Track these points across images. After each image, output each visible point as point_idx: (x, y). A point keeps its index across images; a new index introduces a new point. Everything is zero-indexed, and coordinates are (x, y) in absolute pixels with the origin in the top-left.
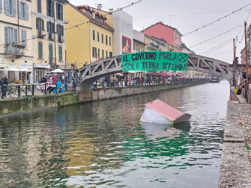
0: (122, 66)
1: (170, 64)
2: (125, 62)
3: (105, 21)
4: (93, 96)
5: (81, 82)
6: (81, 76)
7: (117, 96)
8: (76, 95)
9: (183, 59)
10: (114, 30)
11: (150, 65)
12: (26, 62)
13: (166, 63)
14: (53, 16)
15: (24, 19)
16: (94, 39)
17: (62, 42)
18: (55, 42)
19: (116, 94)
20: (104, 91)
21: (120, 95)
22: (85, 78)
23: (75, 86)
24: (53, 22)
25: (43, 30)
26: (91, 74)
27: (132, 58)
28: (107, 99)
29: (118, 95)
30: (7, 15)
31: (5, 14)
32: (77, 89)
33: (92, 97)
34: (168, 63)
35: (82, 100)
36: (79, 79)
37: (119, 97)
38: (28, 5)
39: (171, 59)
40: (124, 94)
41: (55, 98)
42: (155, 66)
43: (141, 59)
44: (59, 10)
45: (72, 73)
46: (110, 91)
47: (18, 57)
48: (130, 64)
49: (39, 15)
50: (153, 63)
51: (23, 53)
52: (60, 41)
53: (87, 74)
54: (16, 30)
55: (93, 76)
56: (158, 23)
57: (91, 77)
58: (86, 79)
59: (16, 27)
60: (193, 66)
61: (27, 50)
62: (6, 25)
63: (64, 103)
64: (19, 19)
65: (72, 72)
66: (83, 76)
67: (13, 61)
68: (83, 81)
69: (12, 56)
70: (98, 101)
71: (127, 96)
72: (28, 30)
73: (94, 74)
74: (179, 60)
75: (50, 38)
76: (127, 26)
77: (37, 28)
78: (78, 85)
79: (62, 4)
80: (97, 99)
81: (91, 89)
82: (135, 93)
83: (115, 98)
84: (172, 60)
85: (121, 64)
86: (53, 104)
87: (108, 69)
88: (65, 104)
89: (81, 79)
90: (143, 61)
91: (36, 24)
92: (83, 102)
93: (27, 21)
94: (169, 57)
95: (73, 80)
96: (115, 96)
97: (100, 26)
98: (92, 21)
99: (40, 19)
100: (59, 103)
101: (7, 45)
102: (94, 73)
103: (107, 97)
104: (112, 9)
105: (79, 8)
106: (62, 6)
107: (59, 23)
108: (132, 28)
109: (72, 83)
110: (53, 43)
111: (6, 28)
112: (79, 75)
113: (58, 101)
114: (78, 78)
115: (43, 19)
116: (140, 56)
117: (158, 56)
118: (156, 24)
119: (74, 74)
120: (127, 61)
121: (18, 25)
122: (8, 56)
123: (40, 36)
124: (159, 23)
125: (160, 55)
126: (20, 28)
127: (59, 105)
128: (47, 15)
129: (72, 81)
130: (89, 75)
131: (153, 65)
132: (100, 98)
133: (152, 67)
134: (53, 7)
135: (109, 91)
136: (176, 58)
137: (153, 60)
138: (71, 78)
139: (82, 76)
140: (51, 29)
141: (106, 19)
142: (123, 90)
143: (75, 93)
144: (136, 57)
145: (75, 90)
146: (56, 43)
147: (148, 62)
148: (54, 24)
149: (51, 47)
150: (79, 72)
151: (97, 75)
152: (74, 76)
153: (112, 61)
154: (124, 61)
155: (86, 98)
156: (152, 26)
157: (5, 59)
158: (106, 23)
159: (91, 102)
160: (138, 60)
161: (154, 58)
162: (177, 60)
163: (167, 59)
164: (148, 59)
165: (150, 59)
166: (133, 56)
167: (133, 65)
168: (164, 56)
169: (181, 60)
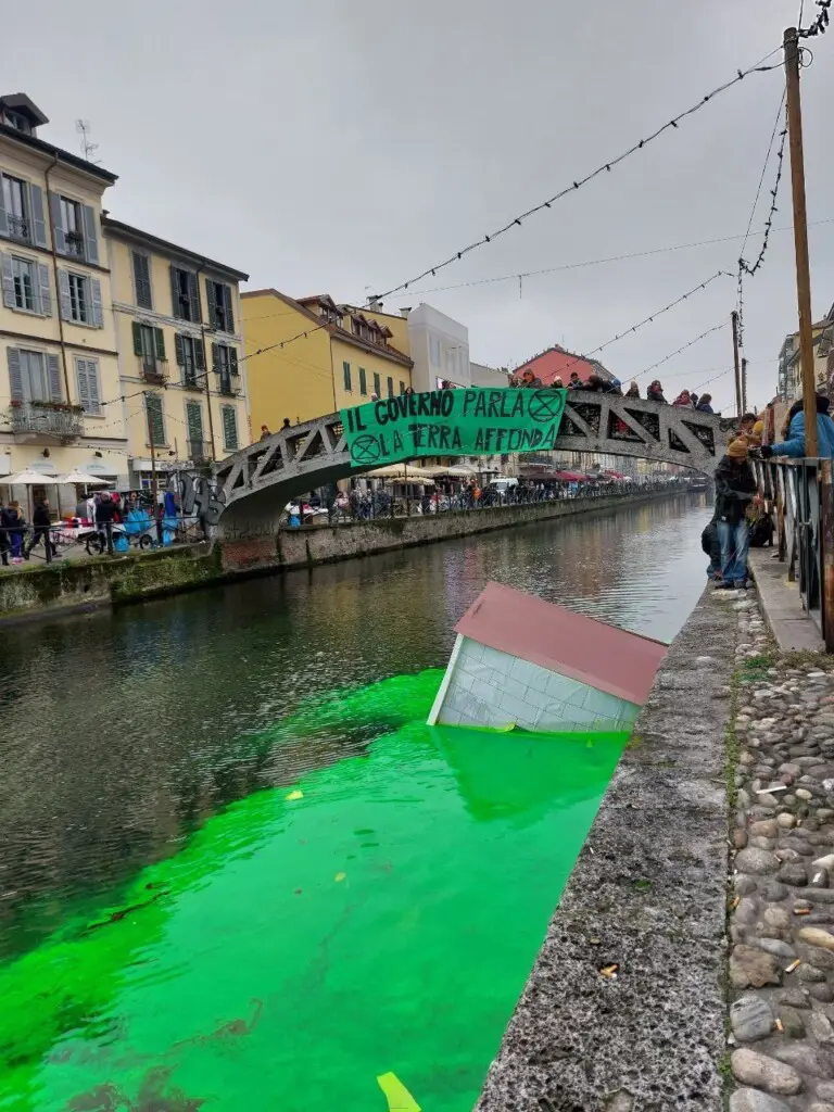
0: (346, 448)
1: (501, 432)
2: (357, 433)
3: (388, 339)
4: (285, 552)
5: (221, 510)
6: (219, 489)
7: (386, 545)
8: (205, 552)
9: (545, 411)
10: (413, 364)
11: (431, 435)
12: (99, 455)
13: (489, 431)
14: (198, 319)
15: (81, 323)
16: (348, 386)
17: (233, 396)
18: (208, 395)
19: (382, 539)
20: (334, 534)
21: (400, 541)
22: (232, 495)
23: (207, 525)
24: (199, 337)
25: (164, 360)
26: (251, 482)
27: (377, 414)
28: (345, 558)
29: (389, 542)
30: (14, 312)
31: (5, 307)
32: (212, 534)
33: (281, 557)
34: (494, 430)
35: (235, 568)
36: (216, 500)
37: (394, 549)
38: (97, 283)
39: (505, 412)
40: (415, 538)
41: (93, 573)
42: (450, 438)
43: (404, 415)
44: (220, 302)
45: (194, 483)
46: (357, 532)
47: (66, 440)
48: (373, 439)
49: (143, 315)
50: (443, 427)
51: (78, 428)
52: (226, 390)
53: (239, 483)
54: (53, 359)
55: (257, 488)
56: (550, 350)
57: (250, 492)
58: (235, 498)
59: (53, 350)
60: (585, 435)
61: (104, 418)
62: (12, 343)
63: (140, 584)
64: (64, 325)
65: (193, 480)
66: (227, 490)
67: (46, 454)
68: (226, 505)
69: (34, 436)
70: (310, 565)
71: (424, 543)
72: (104, 361)
73: (260, 481)
74: (532, 415)
75: (190, 384)
76: (450, 352)
77: (136, 354)
78: (214, 521)
79: (228, 284)
80: (304, 559)
81: (276, 531)
82: (454, 533)
83: (376, 552)
84: (508, 415)
85: (341, 445)
86: (89, 593)
87: (303, 464)
88: (144, 590)
89: (220, 499)
90: (409, 420)
91: (135, 341)
92: (239, 574)
93: (99, 331)
94: (498, 405)
95: (199, 504)
96: (379, 545)
97: (368, 352)
98: (338, 337)
99: (151, 328)
100: (114, 587)
101: (16, 405)
102: (261, 478)
103: (347, 553)
104: (410, 309)
105: (305, 305)
106: (229, 289)
107: (219, 339)
108: (468, 356)
109: (194, 514)
110: (202, 398)
111: (12, 353)
112: (214, 489)
113: (112, 580)
114: (213, 498)
115: (160, 326)
116: (401, 403)
117: (458, 405)
118: (545, 353)
119: (200, 485)
120: (361, 428)
121: (61, 344)
122: (23, 439)
123: (153, 378)
124: (552, 349)
125: (467, 401)
126: (69, 353)
127: (114, 595)
128: (176, 313)
129: (196, 507)
130: (244, 487)
131: (443, 437)
132: (317, 556)
133: (438, 442)
134: (196, 293)
135: (355, 533)
136: (521, 409)
137: (441, 416)
138: (190, 499)
139: (224, 490)
140: (191, 357)
141: (390, 335)
142: (409, 526)
143: (203, 549)
144: (389, 408)
145: (206, 538)
146: (212, 399)
147: (425, 426)
148: (200, 345)
149: (193, 411)
150: (215, 477)
151: (268, 484)
152: (201, 493)
153: (312, 435)
154: (351, 430)
155: (257, 559)
156: (537, 357)
157: (13, 449)
158: (389, 345)
159: (281, 570)
160: (394, 419)
161: (446, 409)
162: (527, 415)
163: (490, 415)
164: (427, 413)
165: (432, 414)
166: (381, 408)
167: (383, 442)
168: (481, 405)
169: (540, 413)
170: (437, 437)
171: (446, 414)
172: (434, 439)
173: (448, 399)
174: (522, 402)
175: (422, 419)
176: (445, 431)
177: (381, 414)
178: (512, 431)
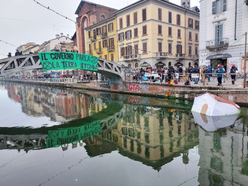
0: (41, 64)
2: (44, 61)
9: (94, 61)
11: (69, 64)
34: (84, 64)
39: (86, 60)
42: (74, 65)
43: (60, 59)
48: (50, 63)
60: (101, 67)
74: (92, 62)
85: (38, 62)
90: (62, 60)
94: (84, 58)
116: (58, 55)
117: (75, 57)
120: (46, 59)
125: (77, 56)
131: (72, 65)
136: (89, 60)
144: (55, 56)
147: (67, 62)
153: (28, 59)
154: (43, 59)
160: (57, 59)
161: (72, 58)
162: (90, 61)
163: (82, 60)
164: (67, 59)
165: (68, 59)
166: (52, 55)
167: (53, 64)
168: (80, 57)
169: (93, 61)
170: (71, 65)
171: (72, 59)
172: (70, 66)
173: (72, 55)
174: (89, 59)
175: (66, 60)
176: (72, 63)
177: (52, 57)
178: (88, 65)
